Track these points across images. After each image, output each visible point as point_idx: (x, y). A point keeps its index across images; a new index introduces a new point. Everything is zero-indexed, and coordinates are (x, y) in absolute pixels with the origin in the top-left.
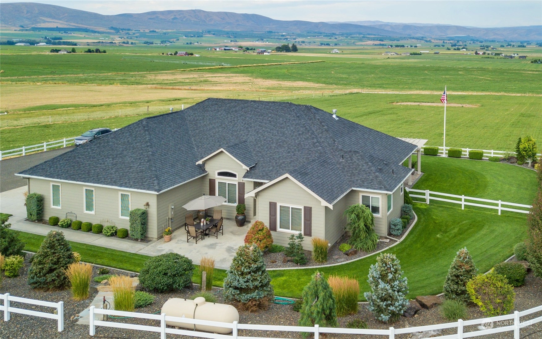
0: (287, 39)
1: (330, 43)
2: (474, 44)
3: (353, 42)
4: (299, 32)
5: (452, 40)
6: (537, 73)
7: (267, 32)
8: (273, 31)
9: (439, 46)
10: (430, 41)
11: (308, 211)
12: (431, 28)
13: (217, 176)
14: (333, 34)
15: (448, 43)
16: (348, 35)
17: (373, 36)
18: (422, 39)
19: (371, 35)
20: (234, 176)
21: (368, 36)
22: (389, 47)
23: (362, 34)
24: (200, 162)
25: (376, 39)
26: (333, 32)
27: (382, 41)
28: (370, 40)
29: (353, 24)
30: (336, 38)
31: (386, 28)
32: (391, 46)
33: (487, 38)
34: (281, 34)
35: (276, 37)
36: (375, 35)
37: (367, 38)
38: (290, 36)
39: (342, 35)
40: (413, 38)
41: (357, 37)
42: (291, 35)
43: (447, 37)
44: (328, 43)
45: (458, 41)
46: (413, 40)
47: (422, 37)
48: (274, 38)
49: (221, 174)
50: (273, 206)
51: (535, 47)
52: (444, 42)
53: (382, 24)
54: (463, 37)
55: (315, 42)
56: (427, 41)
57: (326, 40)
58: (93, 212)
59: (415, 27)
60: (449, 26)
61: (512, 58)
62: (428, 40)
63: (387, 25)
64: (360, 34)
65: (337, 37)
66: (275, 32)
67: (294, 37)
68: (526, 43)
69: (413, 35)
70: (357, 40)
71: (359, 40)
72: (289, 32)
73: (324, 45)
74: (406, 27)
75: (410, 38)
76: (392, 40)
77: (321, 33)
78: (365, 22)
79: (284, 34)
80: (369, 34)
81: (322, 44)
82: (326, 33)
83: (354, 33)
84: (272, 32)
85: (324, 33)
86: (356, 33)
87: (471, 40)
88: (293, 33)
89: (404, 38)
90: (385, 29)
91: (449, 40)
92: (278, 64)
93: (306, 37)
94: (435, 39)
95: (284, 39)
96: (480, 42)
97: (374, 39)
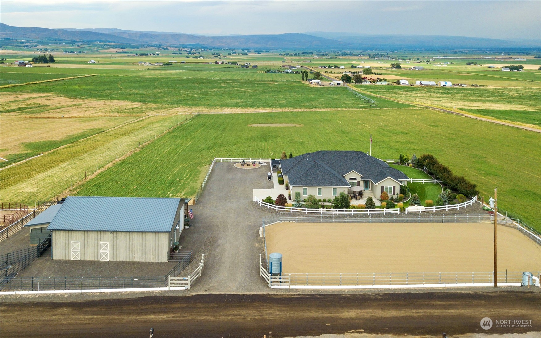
0: (27, 46)
1: (74, 51)
2: (205, 51)
3: (96, 49)
4: (39, 39)
5: (186, 47)
6: (277, 83)
7: (4, 39)
8: (11, 38)
9: (177, 54)
10: (167, 48)
11: (394, 187)
12: (165, 36)
13: (349, 180)
14: (75, 41)
15: (183, 50)
16: (89, 42)
17: (114, 44)
18: (159, 46)
19: (111, 42)
20: (356, 179)
21: (110, 44)
22: (134, 55)
23: (104, 42)
24: (344, 176)
25: (118, 47)
26: (74, 39)
27: (124, 48)
28: (112, 48)
29: (91, 31)
30: (78, 46)
31: (125, 36)
32: (137, 54)
33: (214, 46)
34: (20, 41)
35: (15, 44)
36: (114, 42)
37: (109, 45)
38: (30, 43)
39: (84, 42)
40: (152, 46)
41: (99, 45)
42: (32, 42)
43: (180, 45)
44: (72, 50)
45: (192, 49)
46: (152, 48)
47: (160, 45)
48: (13, 45)
49: (350, 179)
50: (382, 187)
51: (255, 54)
52: (179, 50)
53: (120, 31)
54: (194, 44)
55: (58, 50)
56: (163, 48)
57: (69, 47)
58: (321, 196)
59: (151, 35)
60: (181, 35)
61: (247, 67)
62: (165, 47)
63: (125, 32)
64: (101, 41)
65: (79, 44)
66: (13, 39)
67: (35, 44)
68: (247, 50)
69: (150, 43)
70: (100, 47)
71: (102, 47)
72: (27, 39)
73: (69, 52)
74: (144, 35)
75: (149, 46)
76: (133, 48)
77: (62, 41)
78: (103, 29)
79: (23, 41)
80: (109, 42)
81: (66, 52)
82: (67, 41)
83: (95, 40)
84: (9, 39)
85: (65, 40)
86: (97, 40)
87: (202, 48)
88: (32, 40)
89: (143, 46)
90: (123, 37)
91: (183, 48)
92: (61, 80)
93: (48, 44)
94: (170, 46)
95: (25, 46)
96: (209, 50)
97: (115, 47)
